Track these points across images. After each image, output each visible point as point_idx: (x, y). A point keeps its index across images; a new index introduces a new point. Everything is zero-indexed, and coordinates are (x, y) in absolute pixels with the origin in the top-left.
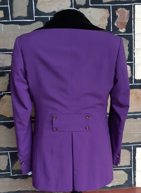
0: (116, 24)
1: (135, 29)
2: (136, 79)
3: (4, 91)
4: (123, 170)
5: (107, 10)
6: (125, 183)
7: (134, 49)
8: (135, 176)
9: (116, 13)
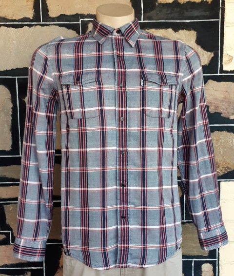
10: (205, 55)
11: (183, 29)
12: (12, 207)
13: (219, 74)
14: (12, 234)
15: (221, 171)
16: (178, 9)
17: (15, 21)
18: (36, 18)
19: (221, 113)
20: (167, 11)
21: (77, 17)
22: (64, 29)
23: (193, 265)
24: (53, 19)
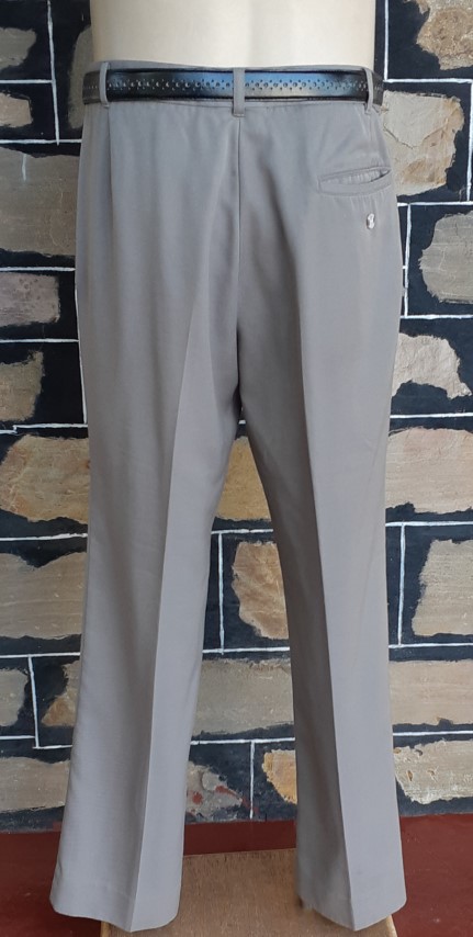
3: (23, 420)
5: (454, 100)
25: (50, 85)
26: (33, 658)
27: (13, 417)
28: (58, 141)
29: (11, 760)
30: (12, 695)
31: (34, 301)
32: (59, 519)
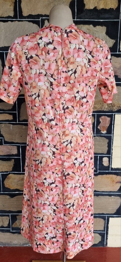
0: (99, 128)
1: (114, 132)
2: (112, 168)
3: (10, 171)
4: (98, 233)
6: (98, 243)
7: (112, 146)
8: (107, 239)
9: (99, 120)
10: (111, 41)
11: (98, 25)
12: (3, 125)
13: (118, 53)
14: (4, 139)
15: (116, 108)
16: (97, 13)
17: (3, 18)
18: (15, 16)
19: (118, 76)
20: (90, 14)
21: (38, 16)
22: (31, 23)
23: (98, 158)
24: (25, 17)
25: (16, 113)
26: (11, 215)
27: (8, 171)
28: (18, 123)
29: (6, 233)
30: (7, 221)
31: (12, 150)
32: (16, 189)
